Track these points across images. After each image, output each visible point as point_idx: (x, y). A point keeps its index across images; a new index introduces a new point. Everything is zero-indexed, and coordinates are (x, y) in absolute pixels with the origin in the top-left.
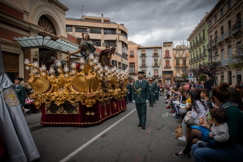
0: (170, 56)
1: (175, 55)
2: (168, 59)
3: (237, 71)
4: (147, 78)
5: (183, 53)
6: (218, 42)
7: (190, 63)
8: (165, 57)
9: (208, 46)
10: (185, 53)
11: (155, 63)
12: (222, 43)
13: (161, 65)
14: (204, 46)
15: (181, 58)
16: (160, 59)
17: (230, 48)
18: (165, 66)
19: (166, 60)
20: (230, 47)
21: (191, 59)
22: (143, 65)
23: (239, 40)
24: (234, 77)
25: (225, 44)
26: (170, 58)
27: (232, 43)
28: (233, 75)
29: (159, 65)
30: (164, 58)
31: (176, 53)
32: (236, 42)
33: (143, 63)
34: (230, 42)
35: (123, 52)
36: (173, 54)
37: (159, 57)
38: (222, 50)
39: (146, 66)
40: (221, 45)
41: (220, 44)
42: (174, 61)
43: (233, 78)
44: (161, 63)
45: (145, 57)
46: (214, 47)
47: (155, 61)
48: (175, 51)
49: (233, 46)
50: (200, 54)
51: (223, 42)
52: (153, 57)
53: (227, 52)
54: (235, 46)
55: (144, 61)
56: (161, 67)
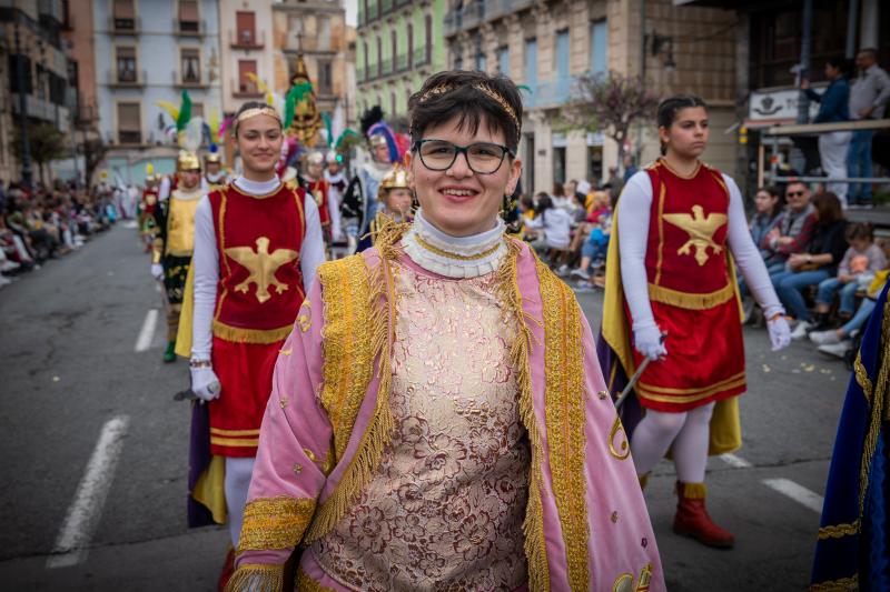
0: (259, 41)
1: (285, 37)
2: (253, 56)
3: (553, 132)
4: (144, 143)
5: (319, 29)
6: (489, 16)
7: (359, 83)
8: (235, 40)
9: (448, 21)
10: (327, 33)
11: (186, 67)
12: (505, 22)
13: (216, 83)
14: (429, 21)
15: (310, 53)
16: (209, 54)
17: (532, 46)
18: (237, 89)
19: (242, 55)
20: (531, 40)
21: (367, 68)
22: (121, 79)
23: (562, 25)
24: (542, 153)
25: (516, 27)
26: (261, 48)
27: (540, 30)
28: (538, 145)
29: (204, 81)
30: (234, 47)
31: (290, 27)
32: (553, 26)
33: (122, 65)
34: (533, 22)
35: (45, 11)
36: (276, 31)
37: (208, 40)
38: (504, 48)
39: (140, 81)
40: (499, 28)
41: (497, 23)
42: (277, 63)
43: (538, 159)
44: (217, 71)
45: (135, 36)
46: (474, 32)
47: (186, 62)
48: (281, 18)
49: (542, 42)
50: (411, 52)
51: (509, 18)
52: (179, 37)
53: (519, 61)
54: (549, 41)
55: (126, 57)
56: (215, 92)
